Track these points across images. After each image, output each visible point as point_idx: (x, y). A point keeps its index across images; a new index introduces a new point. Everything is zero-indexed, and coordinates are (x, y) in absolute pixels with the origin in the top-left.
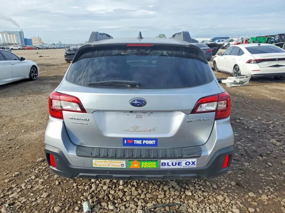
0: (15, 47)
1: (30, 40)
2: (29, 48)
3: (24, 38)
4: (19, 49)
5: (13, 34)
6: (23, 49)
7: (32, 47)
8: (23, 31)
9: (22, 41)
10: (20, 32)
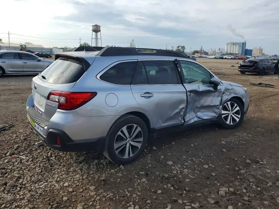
0: (228, 56)
1: (251, 51)
2: (241, 58)
3: (245, 48)
4: (232, 59)
5: (236, 45)
6: (234, 59)
7: (243, 58)
8: (246, 42)
9: (242, 52)
10: (243, 43)
